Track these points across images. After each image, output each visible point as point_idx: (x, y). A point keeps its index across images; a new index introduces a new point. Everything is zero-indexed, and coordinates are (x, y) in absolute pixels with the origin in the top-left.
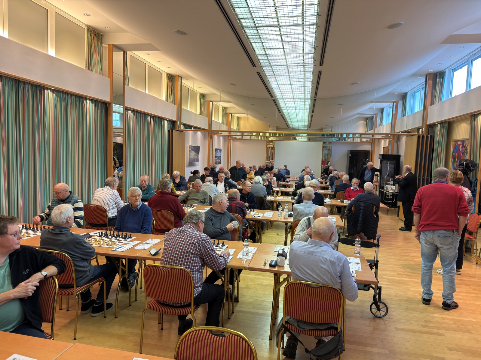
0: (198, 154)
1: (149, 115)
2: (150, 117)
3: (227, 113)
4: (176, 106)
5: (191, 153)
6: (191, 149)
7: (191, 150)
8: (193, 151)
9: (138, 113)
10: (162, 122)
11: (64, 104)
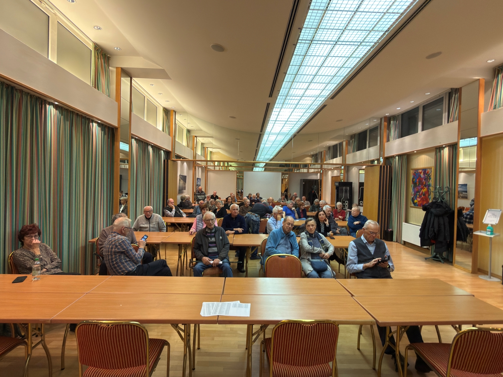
0: (185, 183)
1: (149, 145)
3: (204, 148)
4: (170, 138)
5: (180, 182)
6: (181, 178)
9: (141, 142)
10: (160, 152)
11: (68, 123)
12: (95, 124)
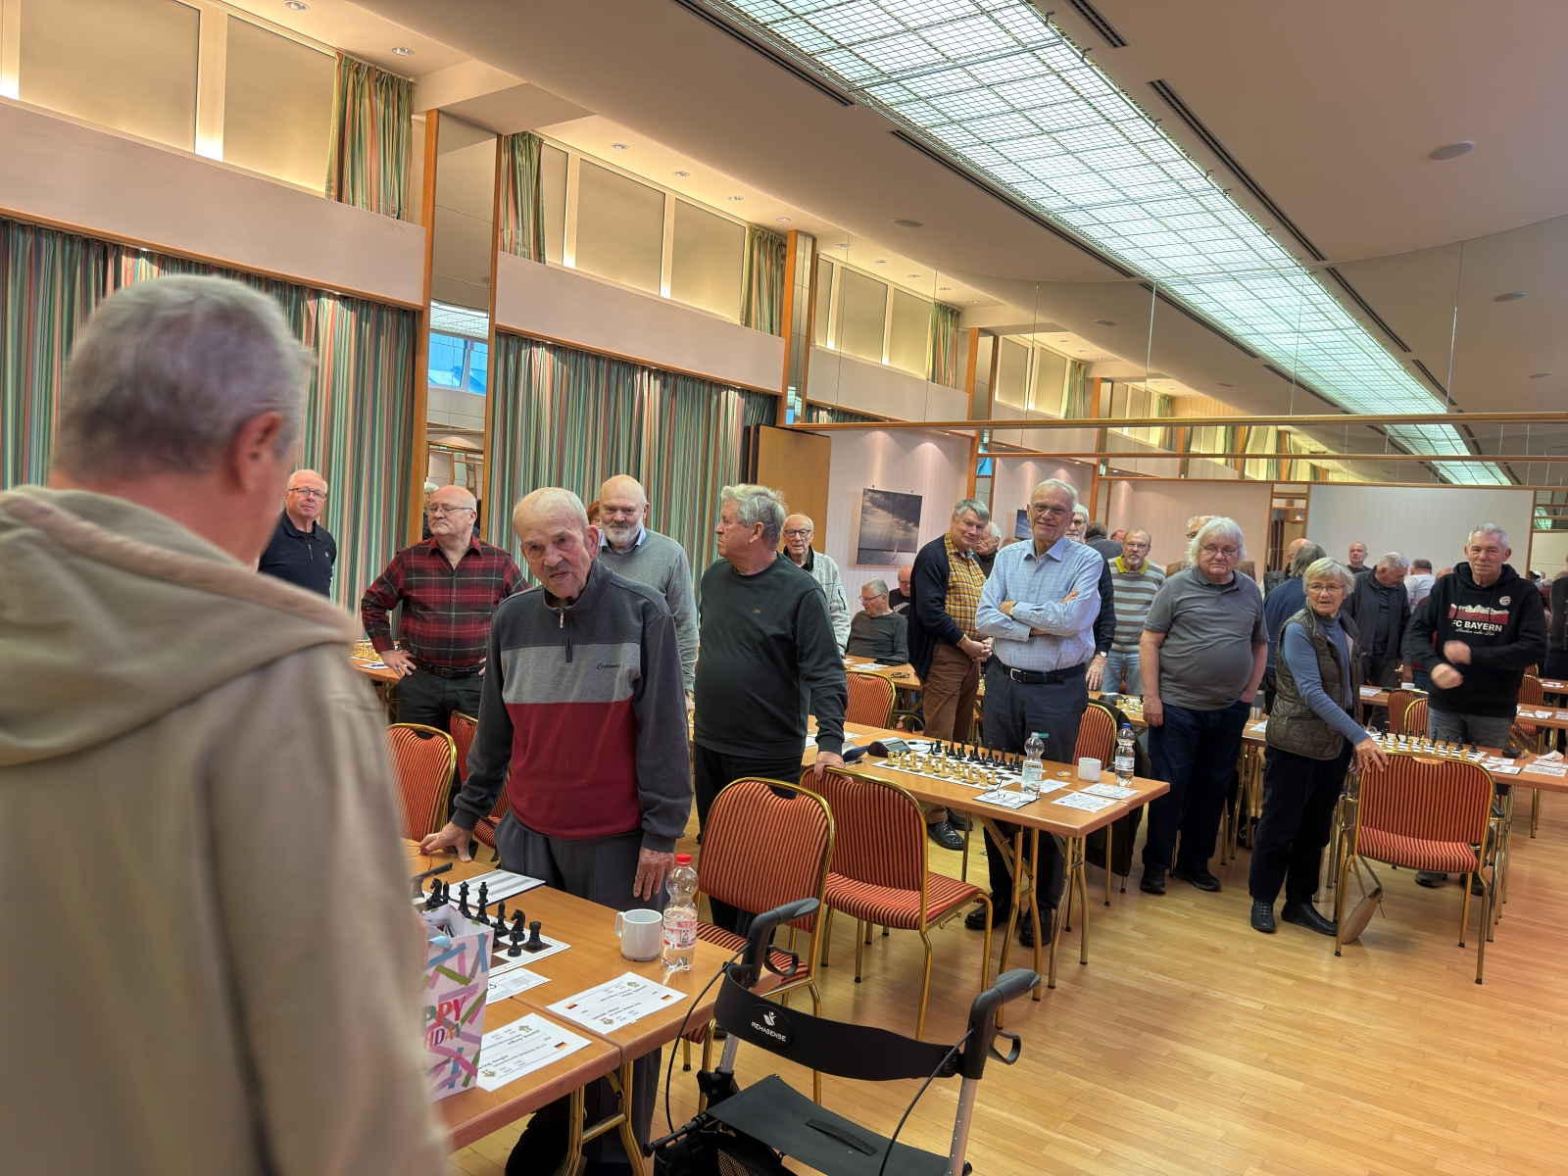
0: (911, 525)
1: (644, 369)
2: (647, 373)
3: (1091, 381)
4: (780, 344)
5: (870, 518)
6: (872, 501)
7: (868, 504)
8: (880, 511)
9: (587, 358)
10: (715, 397)
12: (328, 304)
